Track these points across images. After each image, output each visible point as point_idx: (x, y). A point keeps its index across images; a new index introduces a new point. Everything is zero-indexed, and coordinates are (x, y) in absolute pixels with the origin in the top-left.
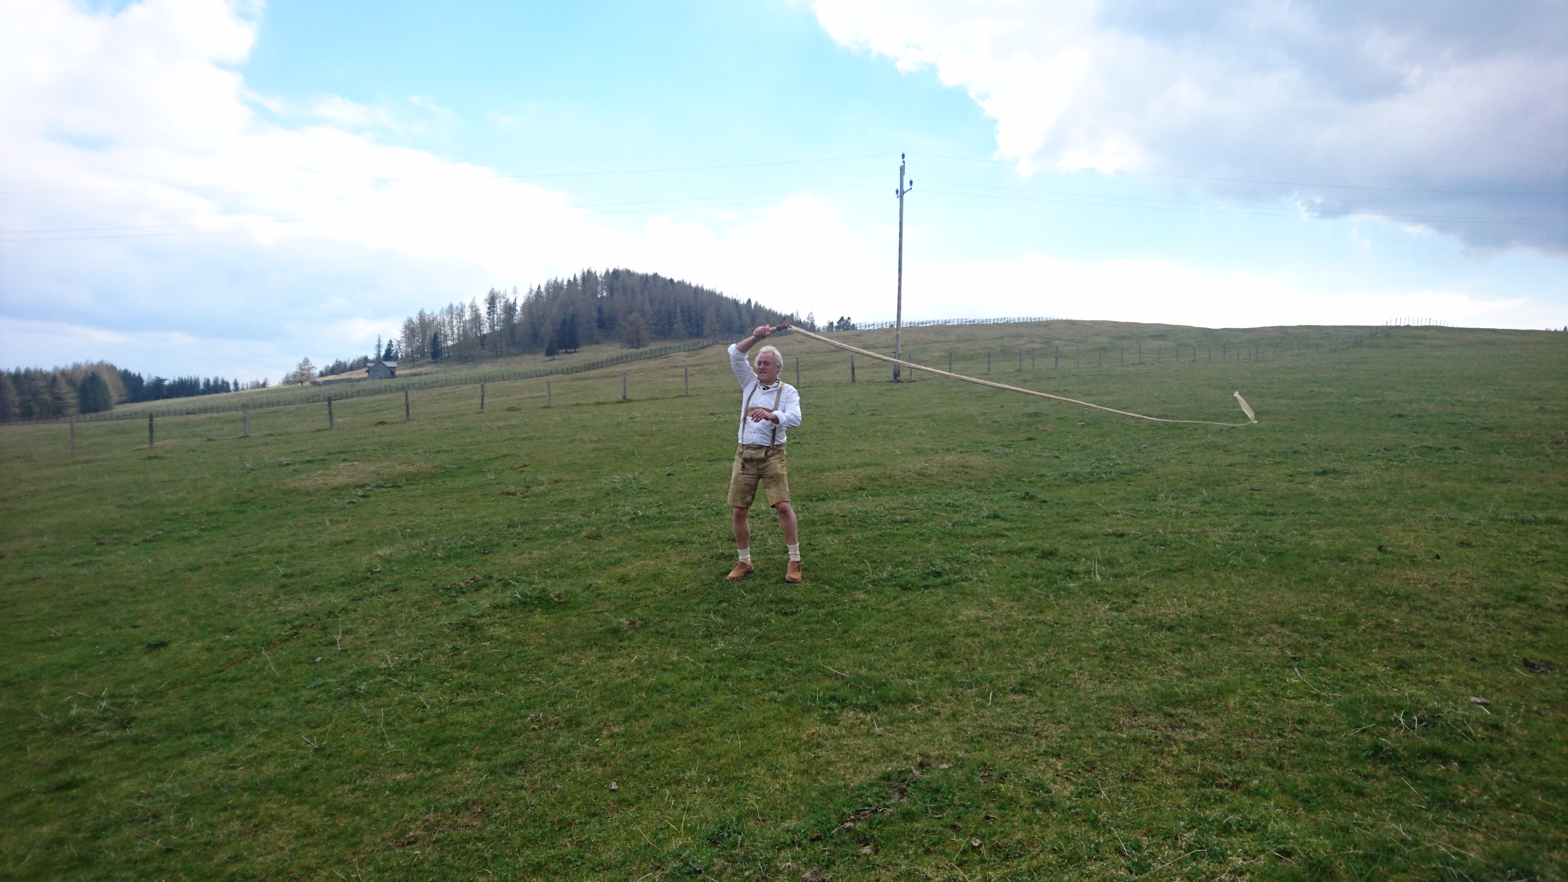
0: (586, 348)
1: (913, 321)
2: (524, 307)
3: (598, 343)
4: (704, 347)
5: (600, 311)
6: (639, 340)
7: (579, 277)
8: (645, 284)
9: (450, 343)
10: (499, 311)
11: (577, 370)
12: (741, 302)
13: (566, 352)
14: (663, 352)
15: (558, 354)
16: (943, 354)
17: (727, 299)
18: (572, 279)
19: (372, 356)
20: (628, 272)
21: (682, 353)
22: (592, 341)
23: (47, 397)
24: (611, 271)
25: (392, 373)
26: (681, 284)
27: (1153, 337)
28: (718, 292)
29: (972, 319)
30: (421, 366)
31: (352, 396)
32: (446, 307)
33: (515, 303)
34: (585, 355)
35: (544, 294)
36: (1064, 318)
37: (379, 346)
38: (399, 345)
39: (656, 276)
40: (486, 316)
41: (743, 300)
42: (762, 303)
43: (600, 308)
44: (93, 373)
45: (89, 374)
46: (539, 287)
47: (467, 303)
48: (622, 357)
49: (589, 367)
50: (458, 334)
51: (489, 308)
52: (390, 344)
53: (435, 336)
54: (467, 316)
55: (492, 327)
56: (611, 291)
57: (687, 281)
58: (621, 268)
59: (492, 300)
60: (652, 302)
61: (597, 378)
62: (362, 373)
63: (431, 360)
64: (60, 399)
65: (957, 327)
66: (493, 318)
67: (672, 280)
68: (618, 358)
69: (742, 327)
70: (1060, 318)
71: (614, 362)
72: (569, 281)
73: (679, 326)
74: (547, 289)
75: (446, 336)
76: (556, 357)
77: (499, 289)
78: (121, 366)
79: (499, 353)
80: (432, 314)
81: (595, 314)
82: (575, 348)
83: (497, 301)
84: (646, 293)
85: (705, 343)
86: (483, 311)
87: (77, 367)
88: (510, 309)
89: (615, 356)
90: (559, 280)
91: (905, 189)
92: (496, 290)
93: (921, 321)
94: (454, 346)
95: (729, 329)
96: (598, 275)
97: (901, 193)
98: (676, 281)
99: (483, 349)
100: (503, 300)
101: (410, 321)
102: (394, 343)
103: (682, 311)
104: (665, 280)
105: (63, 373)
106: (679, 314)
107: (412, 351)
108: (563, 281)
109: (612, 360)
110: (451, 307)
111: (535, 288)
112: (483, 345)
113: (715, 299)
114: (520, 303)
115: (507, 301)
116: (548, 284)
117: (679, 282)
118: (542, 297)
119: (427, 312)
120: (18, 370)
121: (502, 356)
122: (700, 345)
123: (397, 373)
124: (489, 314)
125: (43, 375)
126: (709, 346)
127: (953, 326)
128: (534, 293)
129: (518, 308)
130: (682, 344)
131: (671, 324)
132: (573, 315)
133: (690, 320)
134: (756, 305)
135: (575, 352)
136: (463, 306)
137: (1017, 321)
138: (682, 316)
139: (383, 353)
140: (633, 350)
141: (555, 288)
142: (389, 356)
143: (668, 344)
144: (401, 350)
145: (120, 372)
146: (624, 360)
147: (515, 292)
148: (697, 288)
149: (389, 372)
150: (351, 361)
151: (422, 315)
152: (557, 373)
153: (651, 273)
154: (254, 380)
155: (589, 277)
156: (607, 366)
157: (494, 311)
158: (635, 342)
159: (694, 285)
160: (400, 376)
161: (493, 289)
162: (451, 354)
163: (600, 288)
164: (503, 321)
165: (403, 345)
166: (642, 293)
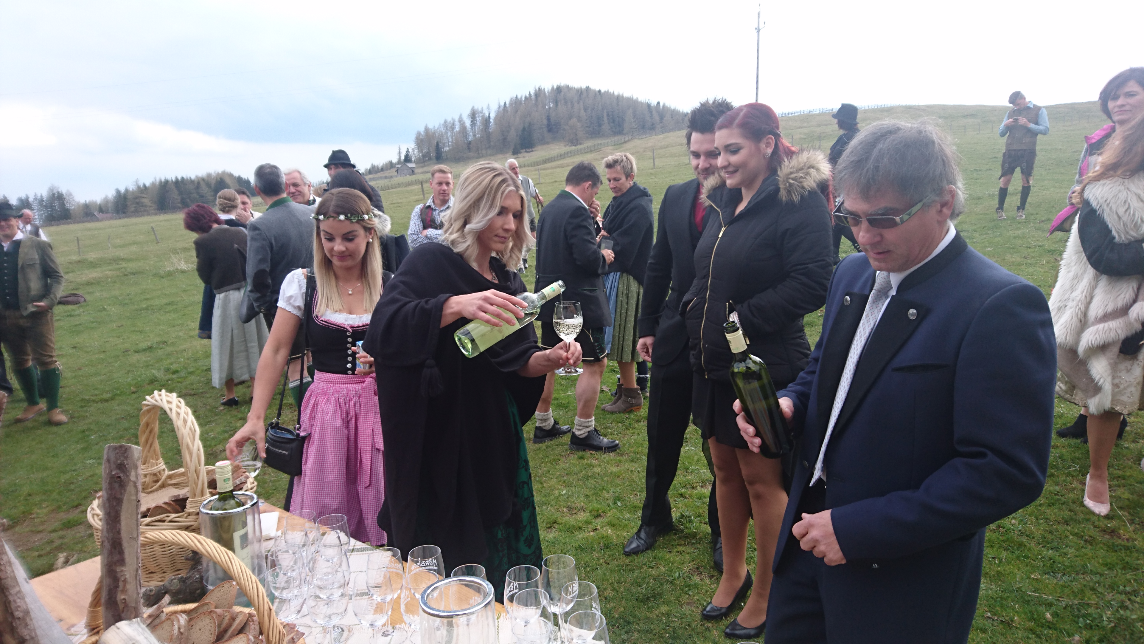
0: (539, 147)
1: (784, 112)
2: (495, 119)
3: (548, 143)
4: (625, 142)
5: (549, 119)
6: (577, 140)
7: (532, 94)
8: (580, 95)
9: (447, 149)
10: (478, 124)
11: (537, 164)
12: (652, 105)
13: (526, 152)
14: (596, 148)
15: (520, 153)
17: (641, 103)
18: (528, 96)
19: (395, 160)
20: (568, 87)
21: (610, 148)
22: (544, 142)
24: (555, 87)
25: (413, 172)
26: (607, 93)
28: (635, 98)
32: (442, 122)
33: (489, 117)
34: (539, 153)
35: (509, 109)
36: (905, 104)
37: (400, 153)
38: (413, 151)
39: (588, 88)
40: (470, 127)
41: (654, 103)
42: (668, 104)
43: (548, 116)
45: (219, 179)
46: (505, 103)
47: (457, 119)
48: (568, 153)
49: (545, 162)
50: (452, 142)
51: (472, 122)
52: (408, 151)
53: (438, 144)
54: (457, 128)
55: (475, 136)
56: (556, 102)
57: (611, 91)
58: (562, 85)
59: (473, 115)
60: (585, 110)
61: (552, 168)
62: (393, 172)
66: (475, 129)
67: (600, 91)
68: (564, 154)
69: (652, 125)
70: (901, 104)
72: (526, 97)
73: (606, 127)
74: (511, 104)
75: (444, 144)
77: (478, 106)
78: (236, 174)
79: (481, 155)
80: (434, 127)
81: (545, 122)
82: (532, 148)
83: (477, 115)
84: (581, 103)
85: (626, 139)
86: (468, 123)
87: (209, 175)
88: (486, 121)
89: (563, 152)
90: (519, 97)
92: (476, 108)
93: (790, 111)
94: (449, 151)
95: (643, 127)
96: (546, 91)
98: (602, 91)
99: (469, 151)
100: (481, 115)
101: (419, 133)
102: (410, 150)
103: (608, 115)
104: (595, 91)
106: (605, 118)
107: (423, 155)
108: (521, 98)
109: (561, 155)
110: (446, 122)
111: (502, 104)
112: (469, 149)
113: (632, 104)
114: (493, 116)
115: (483, 116)
116: (511, 100)
117: (605, 92)
118: (507, 111)
119: (430, 127)
122: (623, 140)
123: (416, 171)
124: (472, 125)
126: (629, 141)
128: (501, 109)
129: (491, 120)
130: (610, 140)
131: (600, 125)
132: (530, 124)
133: (614, 121)
134: (664, 106)
135: (532, 151)
136: (454, 121)
138: (608, 119)
139: (403, 158)
140: (573, 148)
141: (516, 103)
142: (407, 159)
143: (599, 141)
144: (415, 154)
145: (235, 178)
146: (569, 155)
147: (488, 108)
148: (618, 97)
149: (411, 171)
150: (381, 165)
151: (427, 129)
153: (584, 87)
154: (320, 180)
155: (539, 93)
156: (558, 160)
157: (475, 124)
158: (574, 141)
159: (616, 94)
160: (418, 173)
161: (473, 107)
162: (448, 157)
163: (547, 101)
164: (482, 130)
165: (416, 151)
166: (578, 103)
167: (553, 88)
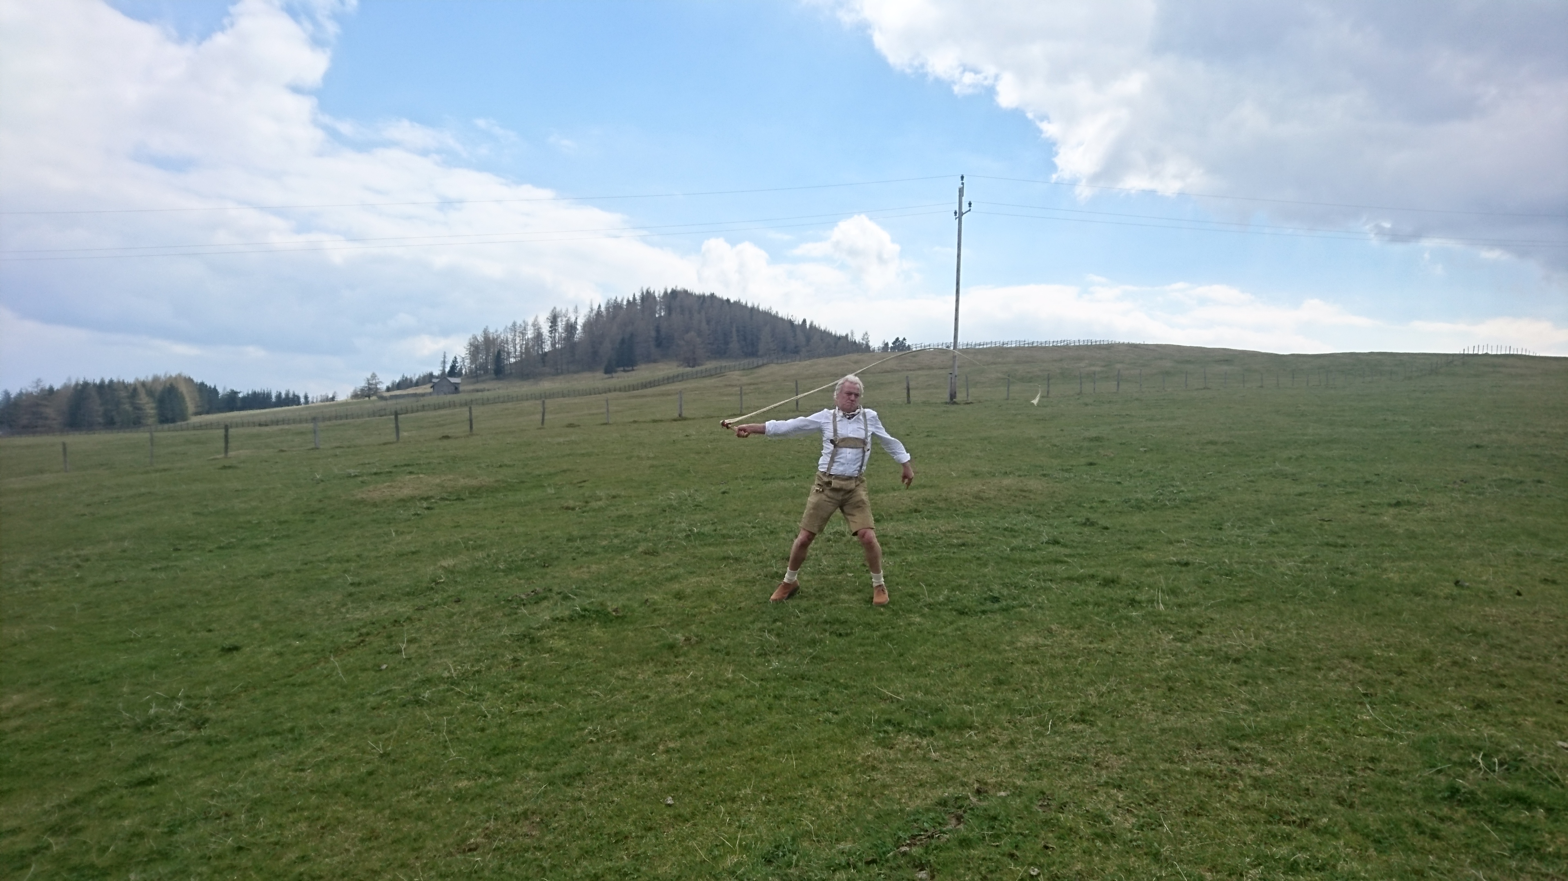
0: (643, 366)
1: (970, 342)
2: (585, 326)
3: (655, 361)
4: (758, 367)
5: (658, 331)
6: (695, 359)
7: (638, 297)
8: (702, 304)
9: (512, 360)
10: (560, 330)
11: (634, 388)
12: (796, 323)
13: (625, 371)
14: (718, 371)
15: (616, 372)
16: (1000, 375)
17: (782, 319)
18: (631, 299)
19: (437, 372)
20: (686, 292)
21: (737, 372)
22: (649, 359)
23: (127, 407)
24: (669, 291)
25: (456, 389)
26: (737, 304)
27: (1219, 362)
28: (774, 312)
29: (1031, 341)
30: (483, 381)
31: (417, 411)
32: (510, 325)
33: (576, 322)
34: (643, 373)
35: (604, 313)
36: (1126, 342)
37: (444, 362)
38: (463, 361)
39: (712, 296)
40: (548, 334)
41: (798, 321)
42: (816, 324)
43: (657, 327)
44: (171, 385)
45: (168, 385)
46: (600, 306)
47: (530, 321)
48: (678, 376)
49: (645, 386)
50: (521, 352)
51: (551, 327)
52: (455, 361)
53: (499, 352)
54: (530, 334)
55: (553, 345)
56: (669, 310)
57: (743, 302)
58: (679, 289)
59: (554, 320)
60: (708, 322)
61: (653, 395)
62: (427, 389)
63: (493, 376)
64: (139, 409)
65: (1016, 348)
66: (555, 337)
67: (728, 300)
68: (674, 377)
69: (796, 347)
70: (1122, 342)
71: (669, 380)
72: (628, 301)
73: (734, 345)
74: (607, 309)
75: (509, 353)
76: (614, 375)
77: (561, 308)
78: (197, 380)
79: (559, 371)
80: (496, 331)
81: (653, 334)
82: (632, 366)
83: (559, 319)
84: (703, 313)
85: (760, 363)
86: (545, 330)
87: (156, 379)
88: (571, 328)
89: (671, 375)
90: (619, 300)
91: (964, 211)
92: (558, 309)
93: (978, 342)
94: (516, 363)
95: (784, 349)
96: (656, 295)
97: (959, 215)
98: (732, 301)
99: (544, 366)
100: (565, 319)
101: (475, 338)
102: (459, 360)
103: (738, 331)
104: (721, 300)
105: (143, 384)
106: (734, 334)
107: (476, 367)
108: (622, 301)
109: (668, 378)
110: (514, 324)
111: (596, 307)
112: (544, 362)
113: (770, 320)
114: (580, 323)
115: (568, 320)
116: (608, 303)
117: (735, 303)
118: (602, 316)
119: (491, 330)
120: (102, 382)
121: (562, 373)
122: (755, 365)
123: (461, 388)
124: (551, 332)
125: (124, 386)
126: (763, 365)
127: (1010, 348)
128: (594, 312)
129: (579, 327)
130: (738, 363)
131: (726, 343)
132: (632, 335)
133: (745, 340)
134: (811, 325)
135: (633, 370)
136: (526, 324)
137: (1077, 344)
138: (738, 336)
139: (447, 369)
140: (689, 369)
141: (615, 308)
142: (453, 372)
143: (724, 363)
144: (465, 365)
145: (196, 384)
146: (680, 378)
147: (576, 310)
148: (753, 309)
149: (453, 388)
150: (417, 377)
151: (486, 333)
152: (615, 390)
153: (707, 293)
154: (323, 394)
155: (647, 297)
156: (664, 384)
157: (555, 330)
158: (692, 361)
159: (749, 305)
160: (464, 391)
161: (555, 308)
162: (513, 371)
163: (658, 308)
164: (564, 339)
165: (467, 362)
166: (699, 312)
167: (666, 293)
